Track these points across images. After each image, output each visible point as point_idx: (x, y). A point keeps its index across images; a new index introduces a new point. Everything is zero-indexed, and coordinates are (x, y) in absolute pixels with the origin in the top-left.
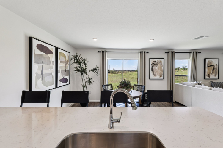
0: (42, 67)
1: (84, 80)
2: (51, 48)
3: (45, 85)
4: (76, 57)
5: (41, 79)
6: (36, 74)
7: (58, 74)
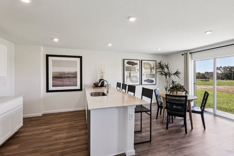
0: (130, 73)
1: (168, 83)
2: (136, 62)
3: (132, 82)
4: (160, 63)
5: (129, 79)
6: (127, 76)
7: (143, 76)
